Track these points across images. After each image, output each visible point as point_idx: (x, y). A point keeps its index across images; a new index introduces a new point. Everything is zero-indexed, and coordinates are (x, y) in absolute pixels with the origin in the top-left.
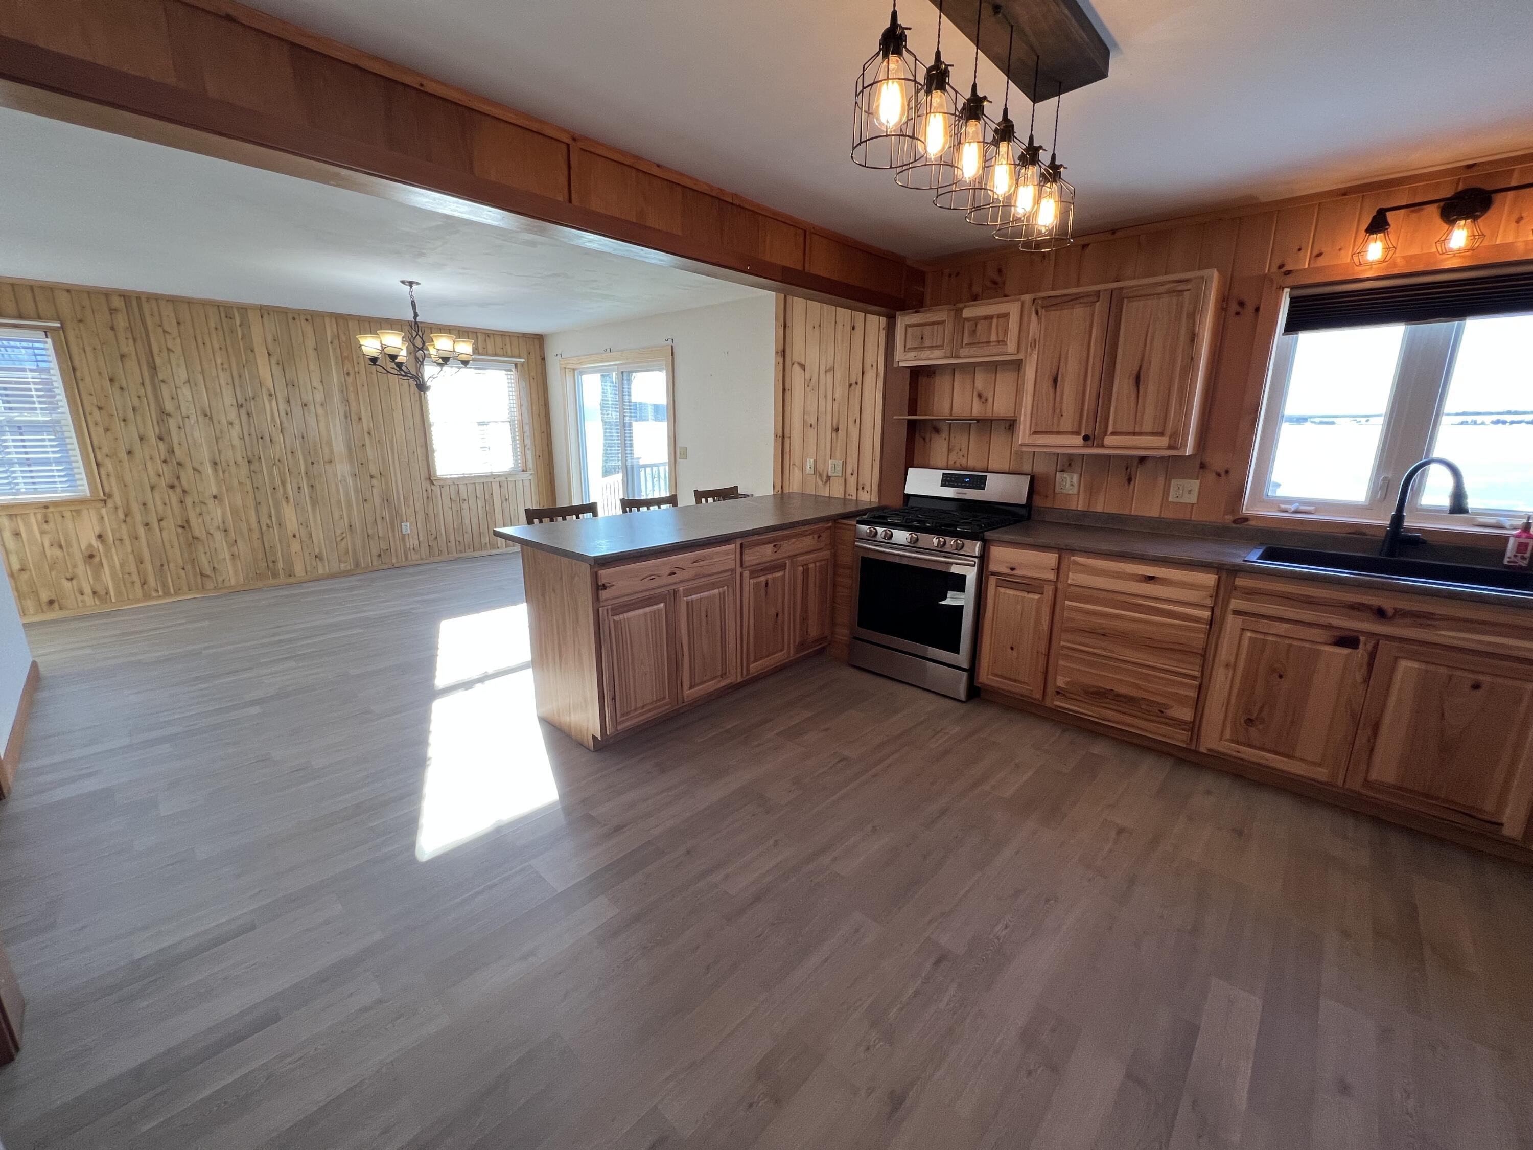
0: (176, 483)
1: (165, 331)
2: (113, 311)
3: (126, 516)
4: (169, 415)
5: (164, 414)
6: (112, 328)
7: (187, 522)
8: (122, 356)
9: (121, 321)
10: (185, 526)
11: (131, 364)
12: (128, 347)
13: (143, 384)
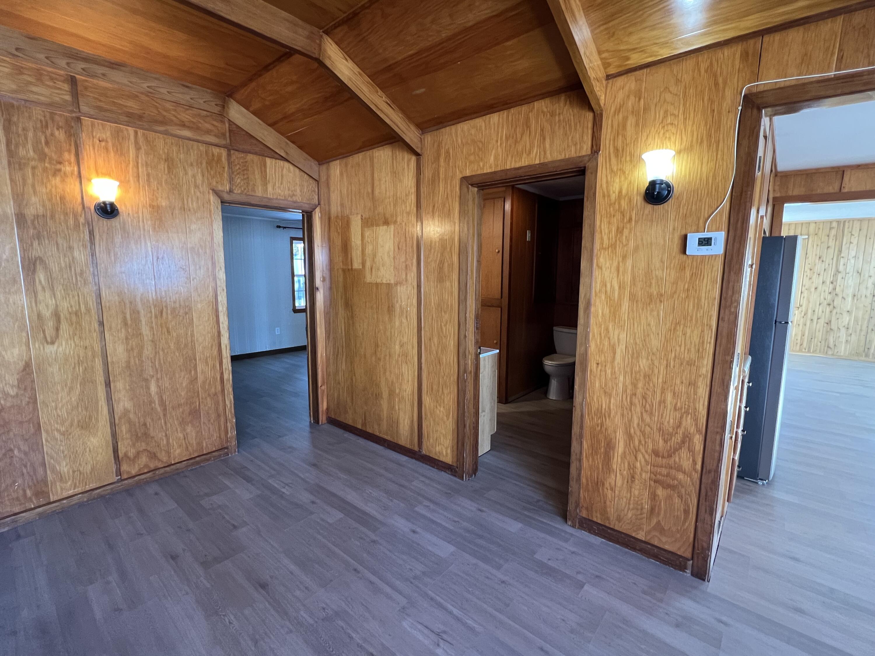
0: (832, 303)
1: (852, 235)
2: (831, 228)
3: (805, 315)
4: (840, 272)
5: (838, 271)
6: (828, 236)
7: (830, 321)
8: (828, 247)
9: (833, 232)
10: (829, 323)
11: (831, 251)
12: (832, 243)
13: (833, 259)
